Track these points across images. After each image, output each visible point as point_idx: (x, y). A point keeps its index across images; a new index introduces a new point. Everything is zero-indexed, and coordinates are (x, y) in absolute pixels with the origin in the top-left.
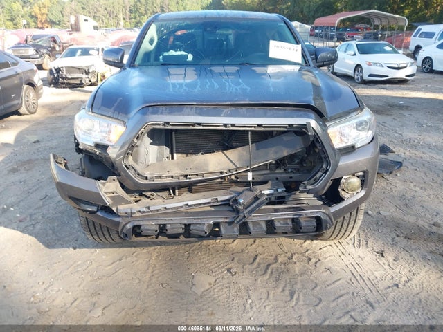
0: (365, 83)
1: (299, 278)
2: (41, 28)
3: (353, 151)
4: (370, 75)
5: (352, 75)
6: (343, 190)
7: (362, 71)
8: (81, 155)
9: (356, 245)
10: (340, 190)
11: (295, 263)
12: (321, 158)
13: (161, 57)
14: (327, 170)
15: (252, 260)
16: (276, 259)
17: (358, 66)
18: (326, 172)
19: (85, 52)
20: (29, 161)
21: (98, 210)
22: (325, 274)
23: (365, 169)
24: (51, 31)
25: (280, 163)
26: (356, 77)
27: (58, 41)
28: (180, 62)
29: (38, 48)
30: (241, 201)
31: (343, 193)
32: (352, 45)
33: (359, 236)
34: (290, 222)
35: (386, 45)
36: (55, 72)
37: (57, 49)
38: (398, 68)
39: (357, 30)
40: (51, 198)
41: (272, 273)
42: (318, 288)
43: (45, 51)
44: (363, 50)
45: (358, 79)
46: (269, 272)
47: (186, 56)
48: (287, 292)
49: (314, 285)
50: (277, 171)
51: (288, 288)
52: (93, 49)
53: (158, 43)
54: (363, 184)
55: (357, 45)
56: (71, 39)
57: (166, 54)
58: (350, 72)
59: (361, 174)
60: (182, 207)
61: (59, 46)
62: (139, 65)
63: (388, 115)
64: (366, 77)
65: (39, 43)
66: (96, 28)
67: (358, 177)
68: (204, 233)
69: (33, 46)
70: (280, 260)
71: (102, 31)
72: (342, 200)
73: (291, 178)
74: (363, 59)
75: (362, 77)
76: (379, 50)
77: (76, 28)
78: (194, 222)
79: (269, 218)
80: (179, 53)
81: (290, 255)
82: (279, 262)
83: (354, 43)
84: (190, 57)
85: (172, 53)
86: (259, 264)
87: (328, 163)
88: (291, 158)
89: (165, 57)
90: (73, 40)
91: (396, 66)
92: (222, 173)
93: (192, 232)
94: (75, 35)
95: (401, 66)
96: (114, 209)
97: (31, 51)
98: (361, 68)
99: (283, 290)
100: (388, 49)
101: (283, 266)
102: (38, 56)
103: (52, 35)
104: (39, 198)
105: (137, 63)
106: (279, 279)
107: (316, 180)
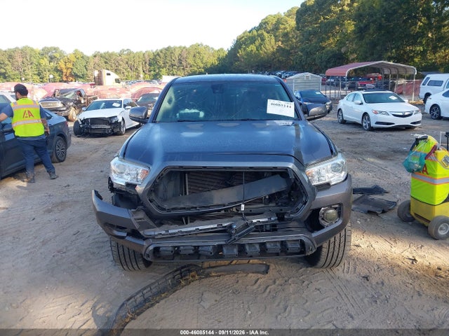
0: (372, 129)
1: (293, 296)
2: (65, 82)
3: (329, 188)
4: (377, 123)
5: (360, 122)
6: (323, 219)
7: (369, 119)
8: (113, 194)
9: (345, 271)
10: (320, 219)
11: (290, 284)
12: (301, 193)
13: (178, 114)
14: (306, 202)
15: (254, 282)
16: (275, 282)
17: (365, 114)
18: (305, 204)
19: (109, 105)
20: (62, 203)
21: (127, 235)
22: (315, 293)
23: (340, 202)
24: (75, 85)
25: (272, 198)
26: (364, 124)
27: (83, 94)
28: (193, 119)
29: (65, 102)
30: (234, 227)
31: (322, 222)
32: (358, 95)
33: (349, 264)
34: (278, 244)
35: (391, 95)
36: (80, 123)
37: (83, 102)
38: (404, 116)
39: (369, 79)
40: (82, 233)
41: (270, 292)
42: (307, 304)
43: (72, 104)
44: (369, 99)
45: (366, 127)
46: (268, 290)
47: (198, 114)
48: (281, 306)
49: (305, 301)
50: (270, 205)
51: (283, 303)
52: (116, 101)
53: (175, 103)
54: (339, 214)
55: (363, 95)
56: (95, 92)
57: (182, 112)
58: (359, 120)
59: (337, 206)
60: (194, 231)
61: (84, 99)
62: (160, 122)
63: (390, 160)
64: (373, 125)
65: (67, 97)
66: (117, 81)
67: (335, 208)
68: (209, 254)
69: (61, 99)
70: (277, 282)
71: (123, 83)
72: (322, 227)
73: (281, 210)
74: (370, 108)
75: (369, 124)
76: (385, 99)
77: (99, 81)
78: (203, 244)
79: (262, 241)
80: (193, 111)
81: (286, 278)
82: (277, 284)
83: (361, 93)
84: (202, 114)
85: (187, 111)
86: (260, 285)
87: (307, 196)
88: (279, 194)
89: (181, 115)
90: (97, 93)
91: (401, 114)
92: (224, 206)
93: (200, 253)
94: (98, 88)
95: (406, 114)
96: (141, 232)
97: (59, 105)
98: (369, 116)
99: (278, 305)
100: (394, 98)
101: (280, 287)
102: (65, 108)
103: (78, 89)
104: (72, 233)
105: (158, 119)
106: (275, 296)
107: (298, 210)
